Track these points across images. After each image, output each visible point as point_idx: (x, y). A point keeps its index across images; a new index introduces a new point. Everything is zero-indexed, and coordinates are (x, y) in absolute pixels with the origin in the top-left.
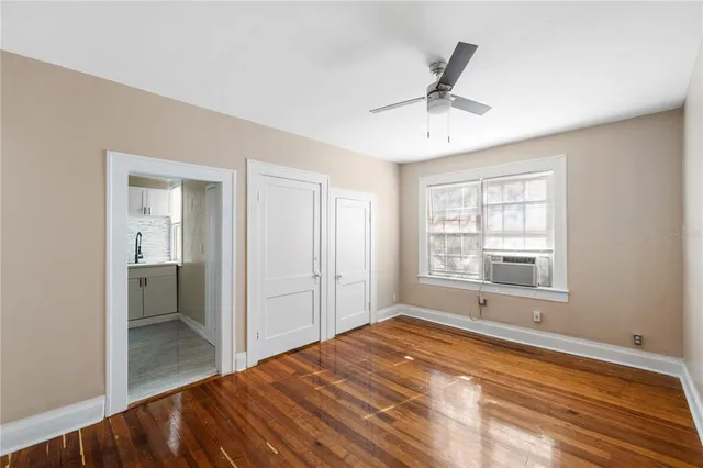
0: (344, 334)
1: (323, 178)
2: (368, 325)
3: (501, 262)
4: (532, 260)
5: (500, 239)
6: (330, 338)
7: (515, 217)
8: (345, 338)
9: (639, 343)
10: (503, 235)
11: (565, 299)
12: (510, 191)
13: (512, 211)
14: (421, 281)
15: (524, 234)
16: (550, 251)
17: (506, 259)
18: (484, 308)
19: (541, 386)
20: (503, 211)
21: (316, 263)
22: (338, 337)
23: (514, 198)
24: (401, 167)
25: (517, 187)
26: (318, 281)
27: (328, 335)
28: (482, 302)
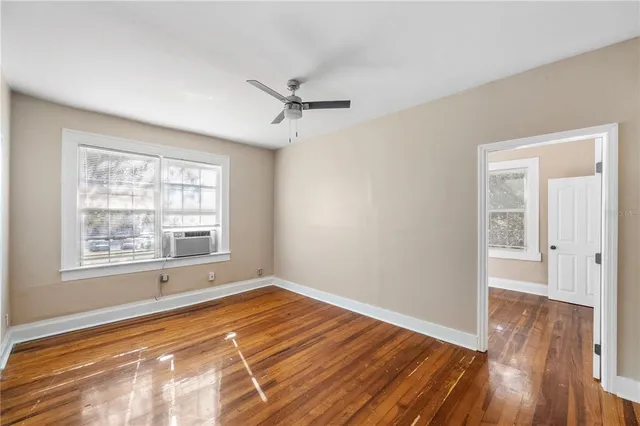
3: (184, 237)
4: (208, 233)
5: (179, 217)
7: (192, 197)
9: (260, 274)
10: (182, 213)
11: (228, 258)
12: (189, 174)
13: (189, 191)
14: (65, 278)
15: (200, 212)
16: (218, 225)
17: (187, 234)
18: (165, 285)
19: (258, 314)
20: (182, 190)
23: (192, 180)
25: (195, 172)
28: (165, 279)
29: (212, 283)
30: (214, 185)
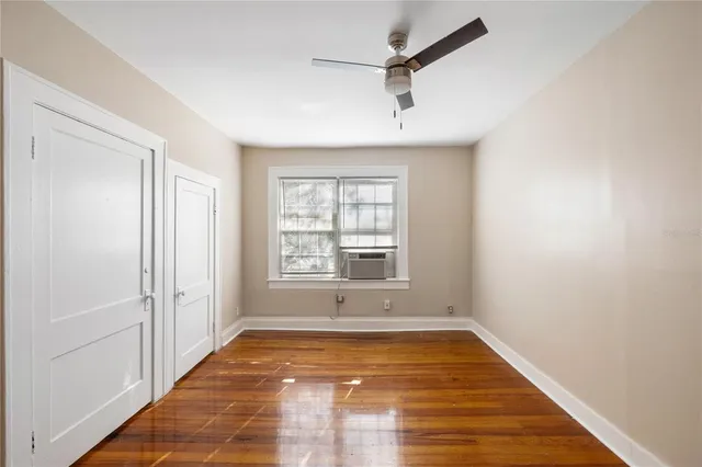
0: (184, 378)
1: (158, 142)
2: (212, 354)
3: (358, 259)
4: (383, 256)
5: (355, 237)
6: (166, 392)
8: (186, 383)
9: (451, 312)
10: (358, 232)
11: (406, 287)
14: (271, 286)
15: (375, 232)
16: (395, 247)
17: (362, 256)
18: (341, 306)
21: (147, 278)
22: (177, 385)
24: (245, 150)
26: (149, 307)
27: (164, 387)
28: (340, 299)
29: (388, 312)
30: (391, 201)
